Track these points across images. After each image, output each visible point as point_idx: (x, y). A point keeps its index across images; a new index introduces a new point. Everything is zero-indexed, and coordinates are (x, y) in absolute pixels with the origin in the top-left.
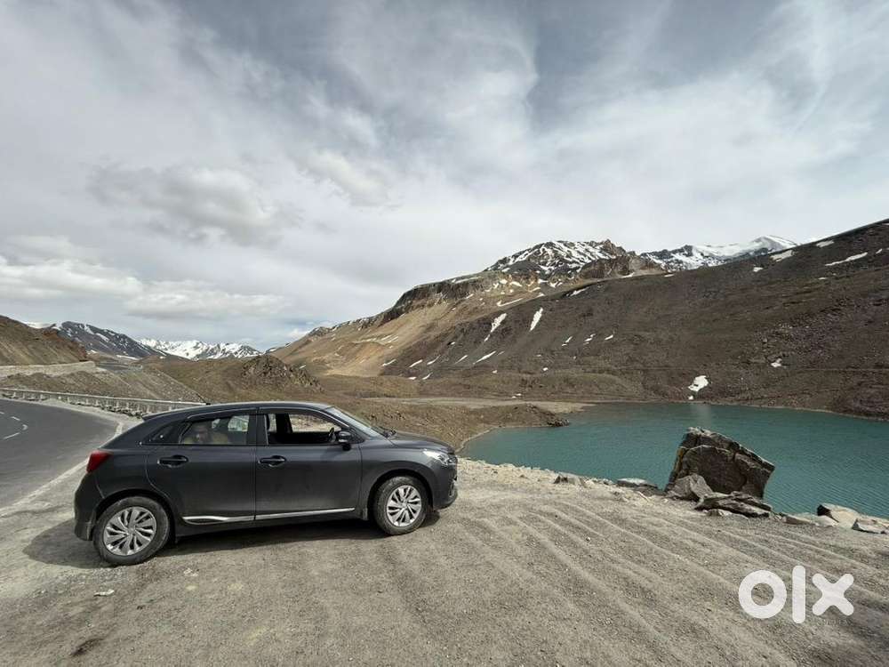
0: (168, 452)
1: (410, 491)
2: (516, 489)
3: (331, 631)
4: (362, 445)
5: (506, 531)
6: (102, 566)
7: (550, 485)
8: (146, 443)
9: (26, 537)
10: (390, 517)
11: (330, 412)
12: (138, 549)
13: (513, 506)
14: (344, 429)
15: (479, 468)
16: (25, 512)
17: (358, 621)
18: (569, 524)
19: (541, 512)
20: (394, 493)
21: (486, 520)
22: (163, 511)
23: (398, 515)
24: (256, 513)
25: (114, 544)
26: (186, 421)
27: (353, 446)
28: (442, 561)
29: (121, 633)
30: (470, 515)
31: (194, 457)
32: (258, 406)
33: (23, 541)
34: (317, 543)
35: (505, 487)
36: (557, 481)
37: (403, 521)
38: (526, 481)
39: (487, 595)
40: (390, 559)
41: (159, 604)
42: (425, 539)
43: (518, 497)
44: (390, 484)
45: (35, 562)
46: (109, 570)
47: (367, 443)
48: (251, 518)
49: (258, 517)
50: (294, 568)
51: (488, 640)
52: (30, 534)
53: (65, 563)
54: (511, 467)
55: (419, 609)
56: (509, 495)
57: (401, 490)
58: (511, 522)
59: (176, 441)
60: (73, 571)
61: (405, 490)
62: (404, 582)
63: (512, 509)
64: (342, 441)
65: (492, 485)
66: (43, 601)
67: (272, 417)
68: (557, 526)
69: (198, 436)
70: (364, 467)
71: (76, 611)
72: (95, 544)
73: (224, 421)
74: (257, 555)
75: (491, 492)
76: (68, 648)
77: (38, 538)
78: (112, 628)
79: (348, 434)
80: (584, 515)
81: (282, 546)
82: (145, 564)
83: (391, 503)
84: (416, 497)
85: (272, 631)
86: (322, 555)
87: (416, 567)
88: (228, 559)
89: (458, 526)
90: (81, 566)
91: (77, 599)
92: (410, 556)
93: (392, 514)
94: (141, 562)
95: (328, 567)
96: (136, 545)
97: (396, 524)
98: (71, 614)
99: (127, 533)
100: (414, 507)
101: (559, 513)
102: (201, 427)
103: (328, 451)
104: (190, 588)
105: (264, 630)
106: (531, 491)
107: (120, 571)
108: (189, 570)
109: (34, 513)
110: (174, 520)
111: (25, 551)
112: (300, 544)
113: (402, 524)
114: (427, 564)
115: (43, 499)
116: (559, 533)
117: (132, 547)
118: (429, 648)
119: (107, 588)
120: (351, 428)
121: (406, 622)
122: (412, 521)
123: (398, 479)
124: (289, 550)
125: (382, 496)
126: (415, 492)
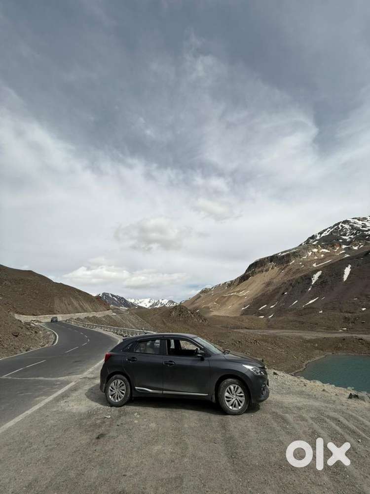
0: (131, 355)
1: (237, 388)
2: (317, 399)
3: (188, 455)
4: (210, 358)
5: (298, 424)
6: (107, 406)
7: (344, 399)
8: (123, 351)
9: (86, 389)
10: (227, 403)
11: (195, 339)
12: (119, 400)
13: (310, 409)
14: (201, 349)
15: (295, 381)
16: (86, 378)
17: (201, 454)
18: (348, 428)
19: (328, 417)
20: (228, 388)
21: (287, 415)
22: (128, 383)
23: (231, 402)
24: (163, 390)
25: (112, 396)
26: (136, 342)
27: (206, 359)
28: (252, 434)
29: (111, 434)
30: (279, 411)
31: (140, 358)
32: (163, 335)
33: (85, 390)
34: (191, 412)
35: (309, 396)
36: (351, 397)
37: (235, 407)
38: (326, 394)
39: (273, 459)
40: (224, 427)
41: (124, 426)
42: (247, 420)
43: (317, 404)
44: (226, 383)
45: (88, 400)
46: (110, 407)
47: (212, 358)
48: (160, 392)
49: (164, 392)
50: (177, 422)
51: (265, 482)
52: (87, 387)
53: (96, 402)
54: (318, 383)
55: (233, 456)
56: (312, 402)
57: (232, 387)
58: (304, 419)
59: (133, 350)
60: (99, 406)
61: (234, 387)
62: (229, 441)
63: (309, 411)
64: (199, 355)
65: (301, 393)
66: (89, 415)
67: (172, 341)
68: (338, 428)
69: (142, 349)
70: (211, 371)
71: (98, 422)
72: (106, 394)
73: (153, 342)
74: (163, 413)
75: (298, 399)
76: (95, 435)
77: (90, 389)
78: (108, 431)
79: (203, 352)
80: (363, 424)
81: (174, 410)
82: (122, 407)
83: (227, 394)
84: (241, 393)
85: (163, 448)
86: (191, 418)
87: (237, 434)
88: (152, 412)
89: (269, 416)
90: (102, 404)
91: (99, 417)
92: (235, 428)
93: (228, 401)
94: (120, 407)
95: (193, 425)
96: (119, 398)
97: (231, 407)
98: (97, 422)
99: (116, 391)
100: (240, 398)
101: (342, 419)
102: (142, 345)
103: (194, 360)
104: (136, 422)
105: (160, 447)
106: (328, 402)
107: (113, 409)
108: (136, 414)
109: (89, 378)
110: (132, 388)
111: (86, 394)
112: (183, 410)
113: (234, 409)
114: (243, 434)
115: (92, 373)
116: (338, 433)
117: (117, 399)
118: (232, 477)
119: (108, 415)
120: (204, 349)
121: (224, 460)
122: (240, 408)
123: (230, 380)
124: (177, 412)
125: (221, 389)
126: (240, 390)
